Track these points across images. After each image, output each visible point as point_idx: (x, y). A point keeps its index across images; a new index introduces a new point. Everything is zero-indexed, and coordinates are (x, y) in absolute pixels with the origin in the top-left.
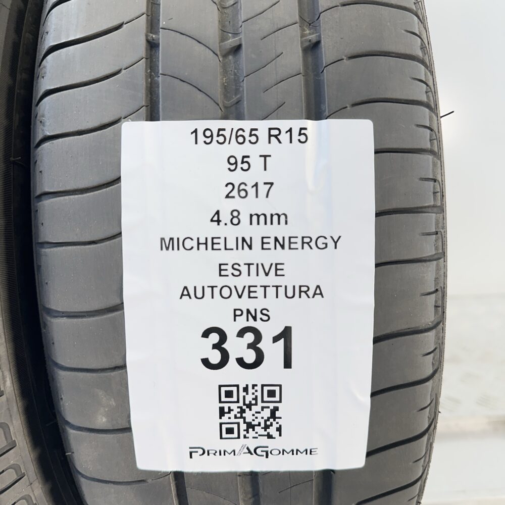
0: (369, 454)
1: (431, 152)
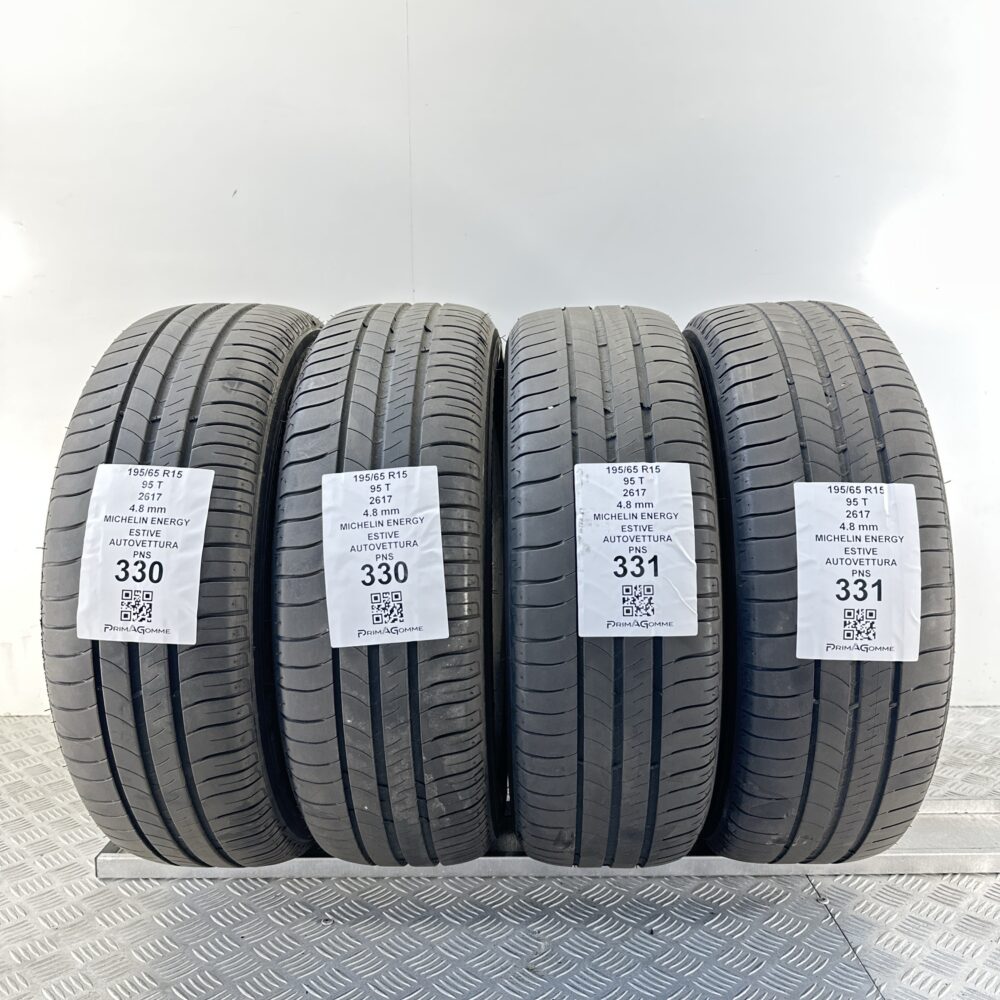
0: (921, 653)
1: (941, 500)
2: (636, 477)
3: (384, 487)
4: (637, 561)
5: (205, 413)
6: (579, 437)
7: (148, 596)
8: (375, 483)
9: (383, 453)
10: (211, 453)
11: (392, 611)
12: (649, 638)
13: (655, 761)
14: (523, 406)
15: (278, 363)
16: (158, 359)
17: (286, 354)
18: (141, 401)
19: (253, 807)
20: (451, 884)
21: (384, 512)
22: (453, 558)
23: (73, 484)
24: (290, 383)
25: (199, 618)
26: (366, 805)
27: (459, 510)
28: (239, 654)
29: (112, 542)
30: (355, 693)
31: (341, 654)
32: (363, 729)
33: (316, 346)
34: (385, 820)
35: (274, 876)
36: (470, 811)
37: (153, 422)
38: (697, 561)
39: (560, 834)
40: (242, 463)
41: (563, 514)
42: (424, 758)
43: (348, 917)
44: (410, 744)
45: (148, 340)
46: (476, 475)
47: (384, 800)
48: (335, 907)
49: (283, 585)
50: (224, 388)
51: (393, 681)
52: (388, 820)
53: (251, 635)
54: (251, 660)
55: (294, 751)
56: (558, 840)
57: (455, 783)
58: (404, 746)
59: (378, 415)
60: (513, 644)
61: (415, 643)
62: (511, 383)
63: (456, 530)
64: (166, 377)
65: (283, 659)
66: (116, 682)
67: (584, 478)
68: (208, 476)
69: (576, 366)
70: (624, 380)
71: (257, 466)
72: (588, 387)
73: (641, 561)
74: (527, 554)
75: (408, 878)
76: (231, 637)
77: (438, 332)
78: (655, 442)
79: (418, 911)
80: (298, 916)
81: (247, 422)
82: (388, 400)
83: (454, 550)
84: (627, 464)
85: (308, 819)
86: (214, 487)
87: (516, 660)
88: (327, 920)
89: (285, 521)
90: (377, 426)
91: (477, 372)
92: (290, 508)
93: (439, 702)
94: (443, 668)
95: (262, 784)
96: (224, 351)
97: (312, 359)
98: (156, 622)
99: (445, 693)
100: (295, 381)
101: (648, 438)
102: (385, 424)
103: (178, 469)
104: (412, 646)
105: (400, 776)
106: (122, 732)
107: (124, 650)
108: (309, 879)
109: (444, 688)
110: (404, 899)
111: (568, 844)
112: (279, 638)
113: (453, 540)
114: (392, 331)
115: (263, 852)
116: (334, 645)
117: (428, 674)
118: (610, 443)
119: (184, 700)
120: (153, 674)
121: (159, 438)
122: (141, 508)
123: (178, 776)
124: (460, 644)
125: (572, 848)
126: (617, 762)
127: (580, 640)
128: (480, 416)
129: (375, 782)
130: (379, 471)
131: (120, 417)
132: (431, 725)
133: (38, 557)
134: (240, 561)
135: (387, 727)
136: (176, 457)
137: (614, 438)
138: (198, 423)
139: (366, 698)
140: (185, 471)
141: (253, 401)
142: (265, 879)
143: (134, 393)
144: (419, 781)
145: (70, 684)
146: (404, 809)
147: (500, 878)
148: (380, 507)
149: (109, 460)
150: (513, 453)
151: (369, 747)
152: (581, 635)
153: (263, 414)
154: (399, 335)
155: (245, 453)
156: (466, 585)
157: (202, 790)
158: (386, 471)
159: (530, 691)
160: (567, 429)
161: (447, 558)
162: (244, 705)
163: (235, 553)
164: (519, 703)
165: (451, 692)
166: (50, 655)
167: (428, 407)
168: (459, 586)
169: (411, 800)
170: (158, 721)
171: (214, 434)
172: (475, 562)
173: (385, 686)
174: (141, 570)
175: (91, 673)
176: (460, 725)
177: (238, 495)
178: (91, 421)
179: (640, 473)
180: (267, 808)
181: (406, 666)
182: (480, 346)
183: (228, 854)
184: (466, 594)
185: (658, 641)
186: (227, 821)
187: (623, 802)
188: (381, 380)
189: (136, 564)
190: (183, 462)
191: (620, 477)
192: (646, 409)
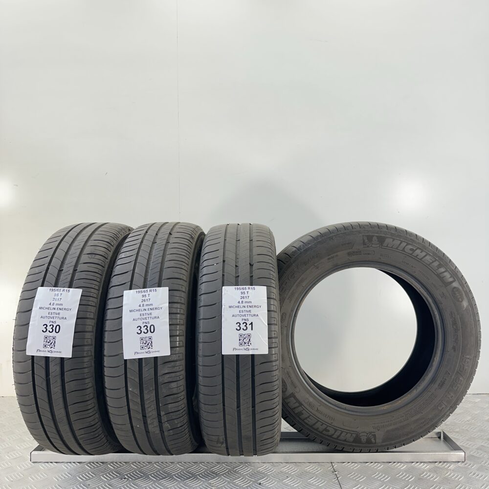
2: (246, 291)
3: (147, 296)
4: (245, 324)
5: (81, 267)
6: (225, 276)
7: (54, 338)
8: (144, 294)
9: (148, 282)
10: (81, 283)
11: (148, 344)
12: (250, 355)
13: (254, 406)
14: (205, 264)
15: (111, 247)
16: (64, 246)
17: (115, 243)
18: (56, 263)
19: (94, 425)
20: (180, 465)
21: (147, 305)
22: (173, 323)
23: (28, 295)
24: (116, 254)
25: (73, 347)
26: (138, 425)
27: (176, 304)
28: (88, 361)
29: (42, 317)
30: (133, 378)
31: (128, 362)
32: (136, 392)
33: (127, 240)
34: (146, 432)
35: (105, 461)
36: (180, 428)
37: (60, 271)
38: (268, 324)
39: (218, 438)
40: (93, 286)
41: (217, 306)
42: (160, 405)
43: (134, 477)
44: (155, 399)
45: (61, 239)
46: (184, 290)
47: (145, 423)
48: (130, 474)
49: (106, 334)
50: (89, 257)
51: (148, 373)
52: (147, 432)
53: (93, 354)
54: (93, 364)
55: (109, 401)
56: (218, 442)
57: (173, 416)
58: (152, 400)
59: (147, 267)
60: (197, 358)
61: (157, 357)
62: (202, 254)
63: (174, 312)
64: (67, 253)
65: (105, 364)
66: (40, 372)
67: (226, 292)
68: (79, 292)
69: (227, 248)
70: (244, 254)
71: (99, 287)
72: (230, 256)
73: (246, 324)
74: (203, 322)
75: (162, 463)
76: (85, 355)
77: (174, 235)
78: (254, 278)
79: (164, 475)
80: (113, 477)
81: (96, 270)
82: (152, 261)
83: (174, 320)
84: (242, 287)
85: (116, 431)
86: (82, 296)
87: (198, 364)
88: (125, 478)
89: (109, 309)
90: (147, 272)
91: (188, 250)
92: (111, 304)
93: (166, 381)
94: (168, 367)
95: (97, 416)
96: (90, 243)
97: (124, 246)
98: (57, 348)
99: (169, 378)
100: (118, 254)
101: (252, 277)
102: (150, 271)
103: (68, 289)
104: (156, 358)
105: (151, 412)
106: (42, 393)
107: (44, 359)
108: (120, 463)
109: (168, 376)
110: (159, 471)
111: (222, 443)
112: (104, 355)
113: (173, 316)
114: (157, 234)
115: (98, 446)
116: (125, 358)
117: (162, 370)
118: (237, 278)
119: (66, 380)
120: (54, 369)
121: (62, 277)
122: (53, 304)
123: (63, 411)
124: (175, 358)
125: (224, 445)
126: (238, 406)
127: (223, 356)
128: (188, 268)
129: (141, 415)
130: (146, 289)
131: (48, 268)
132: (163, 391)
133: (13, 323)
134: (91, 324)
135: (145, 392)
136: (68, 284)
137: (239, 276)
138: (77, 271)
139: (137, 380)
140: (71, 289)
141: (99, 262)
142: (101, 463)
143: (54, 259)
144: (159, 415)
145: (22, 373)
146: (154, 428)
147: (201, 463)
148: (145, 303)
149: (42, 286)
150: (200, 282)
151: (139, 400)
152: (223, 354)
153: (104, 267)
154: (159, 236)
155: (95, 282)
156: (178, 334)
157: (73, 417)
158: (149, 289)
159: (204, 377)
160: (221, 273)
161: (170, 323)
162: (90, 383)
163: (89, 322)
164: (199, 382)
165: (170, 378)
166: (16, 362)
167: (166, 264)
168: (175, 334)
169: (156, 423)
170: (56, 388)
171: (83, 275)
172: (182, 325)
173: (145, 375)
174: (52, 328)
175: (31, 369)
176: (175, 391)
177: (91, 299)
178: (37, 270)
179: (247, 290)
180: (99, 426)
181: (153, 366)
182: (191, 240)
183: (83, 446)
184: (178, 338)
185: (253, 356)
186: (82, 431)
187: (242, 424)
188: (150, 254)
189: (50, 326)
190: (70, 287)
191: (240, 291)
192: (251, 265)
